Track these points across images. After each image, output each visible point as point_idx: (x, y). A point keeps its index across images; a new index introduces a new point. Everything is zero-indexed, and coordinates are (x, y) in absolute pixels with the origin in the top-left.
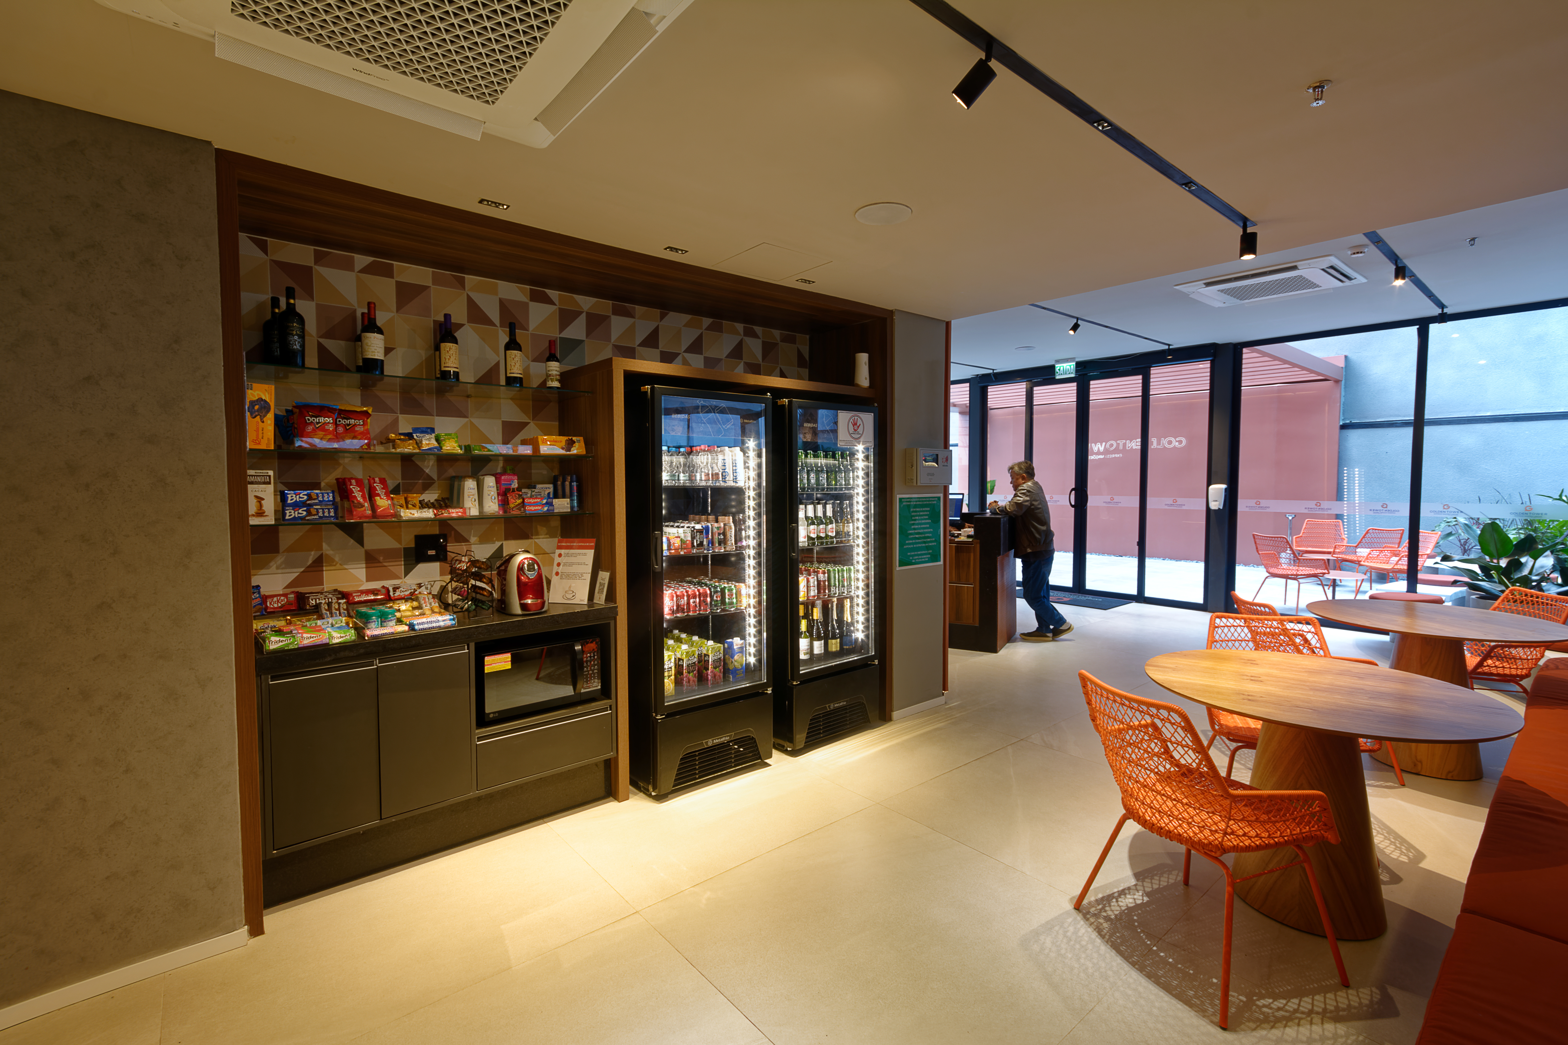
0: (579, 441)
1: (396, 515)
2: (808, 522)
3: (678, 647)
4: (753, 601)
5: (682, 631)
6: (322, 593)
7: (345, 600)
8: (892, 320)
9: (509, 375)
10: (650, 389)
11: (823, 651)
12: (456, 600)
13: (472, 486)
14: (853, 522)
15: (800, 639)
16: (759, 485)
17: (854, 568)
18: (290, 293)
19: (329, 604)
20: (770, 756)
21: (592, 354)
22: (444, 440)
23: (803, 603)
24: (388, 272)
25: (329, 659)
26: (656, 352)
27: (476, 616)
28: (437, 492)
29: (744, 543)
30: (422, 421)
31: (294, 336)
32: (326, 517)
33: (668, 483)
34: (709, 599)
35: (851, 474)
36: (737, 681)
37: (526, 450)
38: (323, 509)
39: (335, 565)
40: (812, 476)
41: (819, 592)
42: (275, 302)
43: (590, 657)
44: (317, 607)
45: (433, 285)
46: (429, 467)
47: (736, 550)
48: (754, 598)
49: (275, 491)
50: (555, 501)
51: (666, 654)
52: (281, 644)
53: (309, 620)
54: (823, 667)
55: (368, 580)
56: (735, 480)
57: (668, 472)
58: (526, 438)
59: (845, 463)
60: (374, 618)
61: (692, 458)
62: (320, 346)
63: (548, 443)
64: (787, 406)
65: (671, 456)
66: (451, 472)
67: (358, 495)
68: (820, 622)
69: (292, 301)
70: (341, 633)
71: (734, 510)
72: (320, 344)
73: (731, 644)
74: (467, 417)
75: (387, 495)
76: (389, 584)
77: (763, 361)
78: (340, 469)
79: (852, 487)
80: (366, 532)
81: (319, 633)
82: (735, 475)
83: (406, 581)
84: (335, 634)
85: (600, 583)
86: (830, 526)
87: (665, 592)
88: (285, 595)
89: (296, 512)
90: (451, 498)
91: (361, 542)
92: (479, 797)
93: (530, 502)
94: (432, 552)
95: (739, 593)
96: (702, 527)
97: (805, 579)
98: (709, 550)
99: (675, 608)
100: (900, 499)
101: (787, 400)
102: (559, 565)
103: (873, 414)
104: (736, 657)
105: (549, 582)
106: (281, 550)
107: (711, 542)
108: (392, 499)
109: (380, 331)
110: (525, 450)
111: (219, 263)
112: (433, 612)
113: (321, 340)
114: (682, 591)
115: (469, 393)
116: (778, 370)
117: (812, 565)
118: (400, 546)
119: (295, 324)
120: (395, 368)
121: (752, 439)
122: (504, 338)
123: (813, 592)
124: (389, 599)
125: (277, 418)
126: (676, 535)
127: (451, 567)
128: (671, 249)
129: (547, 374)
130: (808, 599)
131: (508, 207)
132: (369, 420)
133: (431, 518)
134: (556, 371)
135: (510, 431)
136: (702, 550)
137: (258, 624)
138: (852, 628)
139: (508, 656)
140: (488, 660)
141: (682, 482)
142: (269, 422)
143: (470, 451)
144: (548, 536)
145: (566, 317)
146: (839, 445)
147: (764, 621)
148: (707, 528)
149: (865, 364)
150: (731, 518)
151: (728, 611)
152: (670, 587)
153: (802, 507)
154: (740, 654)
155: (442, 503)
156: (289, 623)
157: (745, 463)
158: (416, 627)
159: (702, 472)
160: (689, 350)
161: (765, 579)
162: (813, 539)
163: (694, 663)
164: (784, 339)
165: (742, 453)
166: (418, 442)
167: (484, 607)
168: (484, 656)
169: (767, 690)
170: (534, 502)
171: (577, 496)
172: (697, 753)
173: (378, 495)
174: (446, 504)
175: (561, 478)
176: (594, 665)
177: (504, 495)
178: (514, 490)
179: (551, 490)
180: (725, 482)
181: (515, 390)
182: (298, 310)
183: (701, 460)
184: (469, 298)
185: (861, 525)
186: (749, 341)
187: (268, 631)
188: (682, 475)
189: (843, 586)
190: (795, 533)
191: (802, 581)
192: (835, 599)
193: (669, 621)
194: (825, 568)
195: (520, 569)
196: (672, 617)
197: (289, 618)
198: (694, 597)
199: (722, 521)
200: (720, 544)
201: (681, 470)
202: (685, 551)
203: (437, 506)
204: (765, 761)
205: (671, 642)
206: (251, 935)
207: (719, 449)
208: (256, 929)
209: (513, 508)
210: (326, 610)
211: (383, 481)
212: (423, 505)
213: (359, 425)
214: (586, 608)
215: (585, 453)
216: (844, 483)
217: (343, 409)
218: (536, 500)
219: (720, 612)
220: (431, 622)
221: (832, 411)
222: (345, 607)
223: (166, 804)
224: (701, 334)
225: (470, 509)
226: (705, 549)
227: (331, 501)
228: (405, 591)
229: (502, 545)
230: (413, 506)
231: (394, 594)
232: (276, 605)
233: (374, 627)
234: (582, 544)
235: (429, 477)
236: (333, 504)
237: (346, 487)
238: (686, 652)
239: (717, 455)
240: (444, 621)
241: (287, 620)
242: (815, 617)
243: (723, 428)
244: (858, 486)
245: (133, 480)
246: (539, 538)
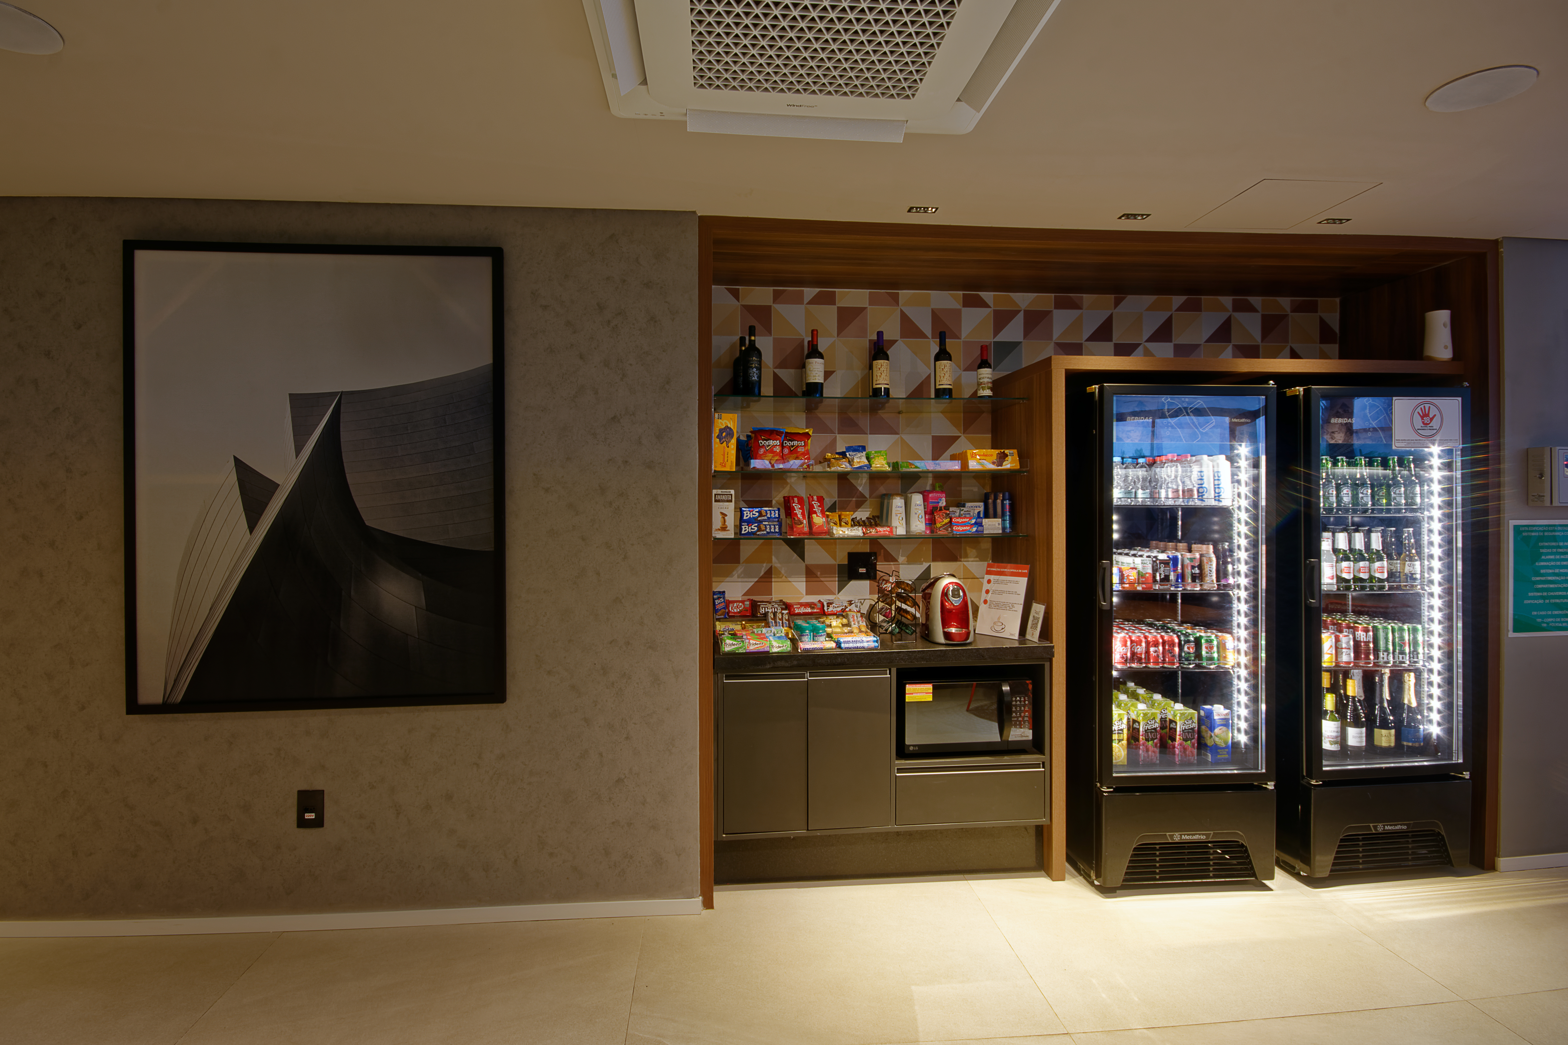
0: (1012, 455)
1: (829, 532)
2: (1337, 557)
3: (1132, 705)
4: (1244, 660)
5: (1139, 684)
6: (770, 603)
7: (787, 611)
8: (1497, 255)
9: (938, 387)
10: (1099, 388)
11: (1364, 744)
12: (882, 621)
13: (899, 504)
14: (1421, 559)
15: (1323, 721)
16: (1255, 505)
17: (1423, 628)
18: (752, 331)
19: (775, 614)
20: (1271, 877)
21: (1028, 357)
22: (874, 457)
23: (1328, 670)
24: (829, 299)
25: (768, 666)
26: (1110, 345)
27: (901, 640)
28: (869, 510)
29: (1231, 581)
30: (855, 439)
31: (753, 368)
32: (772, 532)
33: (1121, 501)
34: (1177, 649)
35: (1418, 489)
36: (1217, 763)
37: (955, 466)
38: (770, 525)
39: (781, 578)
40: (1345, 492)
41: (1357, 656)
42: (742, 340)
43: (1020, 701)
44: (766, 615)
45: (869, 305)
46: (862, 485)
47: (1218, 589)
48: (1246, 655)
49: (735, 508)
50: (985, 522)
51: (1116, 712)
52: (733, 647)
53: (758, 627)
54: (1364, 767)
55: (808, 593)
56: (1218, 497)
57: (1121, 488)
58: (955, 453)
59: (1406, 472)
60: (807, 631)
61: (1155, 471)
62: (775, 376)
63: (978, 457)
64: (1301, 397)
65: (1125, 468)
66: (882, 490)
67: (798, 512)
68: (1359, 701)
69: (753, 338)
70: (779, 643)
71: (1216, 536)
72: (775, 375)
73: (1209, 714)
74: (898, 434)
75: (823, 512)
76: (825, 598)
77: (1262, 341)
78: (788, 488)
79: (1420, 509)
80: (806, 547)
81: (762, 641)
82: (1217, 490)
83: (839, 597)
84: (775, 644)
85: (1034, 616)
86: (1377, 564)
87: (1115, 635)
88: (743, 602)
89: (750, 528)
90: (880, 518)
91: (802, 556)
92: (897, 832)
93: (958, 522)
94: (862, 570)
95: (1222, 647)
96: (1168, 557)
97: (1333, 636)
98: (1178, 587)
99: (1129, 655)
100: (1516, 528)
101: (1301, 389)
102: (987, 592)
103: (1460, 399)
104: (1217, 731)
105: (976, 609)
106: (742, 560)
107: (1182, 576)
108: (828, 516)
109: (821, 356)
110: (952, 466)
111: (698, 312)
112: (861, 631)
113: (776, 371)
114: (1139, 636)
115: (900, 409)
116: (1287, 351)
117: (1345, 616)
118: (835, 563)
119: (754, 358)
120: (834, 390)
121: (1243, 444)
122: (935, 349)
123: (1347, 657)
124: (823, 613)
125: (739, 442)
126: (1132, 566)
127: (878, 586)
128: (1128, 216)
129: (978, 382)
130: (1336, 666)
131: (937, 209)
132: (809, 441)
133: (860, 536)
134: (988, 378)
135: (941, 446)
136: (1168, 587)
137: (722, 626)
138: (1419, 717)
139: (929, 687)
140: (909, 688)
141: (1140, 500)
142: (732, 447)
143: (898, 468)
144: (978, 559)
145: (1002, 319)
146: (1394, 447)
147: (1262, 687)
148: (1175, 559)
149: (1445, 325)
150: (1211, 547)
151: (1204, 668)
152: (1123, 629)
153: (1326, 535)
154: (1224, 728)
155: (872, 521)
156: (744, 628)
157: (1233, 475)
158: (843, 645)
159: (1168, 488)
160: (1153, 339)
161: (1264, 629)
162: (1348, 581)
163: (1155, 729)
164: (1298, 308)
165: (1228, 463)
166: (850, 460)
167: (907, 631)
168: (905, 684)
169: (1267, 784)
170: (962, 522)
171: (1009, 516)
172: (1157, 847)
173: (815, 513)
174: (876, 522)
175: (992, 496)
176: (1025, 711)
177: (931, 514)
178: (941, 509)
179: (982, 509)
180: (1202, 500)
181: (945, 403)
182: (757, 345)
183: (1168, 472)
184: (903, 315)
185: (1437, 564)
186: (1240, 316)
187: (726, 633)
188: (1140, 492)
189: (1402, 653)
190: (1315, 572)
191: (1327, 640)
192: (1387, 671)
193: (1120, 671)
194: (1368, 624)
195: (945, 594)
196: (1125, 667)
197: (744, 623)
198: (1156, 644)
199: (1198, 551)
200: (1194, 579)
201: (1139, 486)
202: (1144, 586)
203: (867, 524)
204: (1264, 882)
205: (1123, 697)
206: (704, 906)
207: (1194, 458)
208: (708, 903)
209: (939, 528)
210: (772, 619)
211: (821, 499)
212: (855, 523)
213: (801, 446)
214: (1016, 645)
215: (1019, 467)
216: (1403, 501)
217: (789, 432)
218: (964, 520)
219: (1194, 668)
220: (856, 642)
221: (1382, 399)
222: (787, 618)
223: (650, 772)
224: (1171, 317)
225: (896, 528)
226: (1172, 585)
227: (777, 518)
228: (838, 607)
229: (929, 567)
230: (846, 523)
231: (828, 609)
232: (735, 611)
233: (807, 640)
234: (1014, 570)
235: (862, 496)
236: (778, 521)
237: (790, 505)
238: (1144, 714)
239: (1190, 467)
240: (868, 642)
241: (742, 624)
242: (1350, 692)
243: (1200, 431)
244: (1432, 506)
245: (637, 499)
246: (968, 561)
